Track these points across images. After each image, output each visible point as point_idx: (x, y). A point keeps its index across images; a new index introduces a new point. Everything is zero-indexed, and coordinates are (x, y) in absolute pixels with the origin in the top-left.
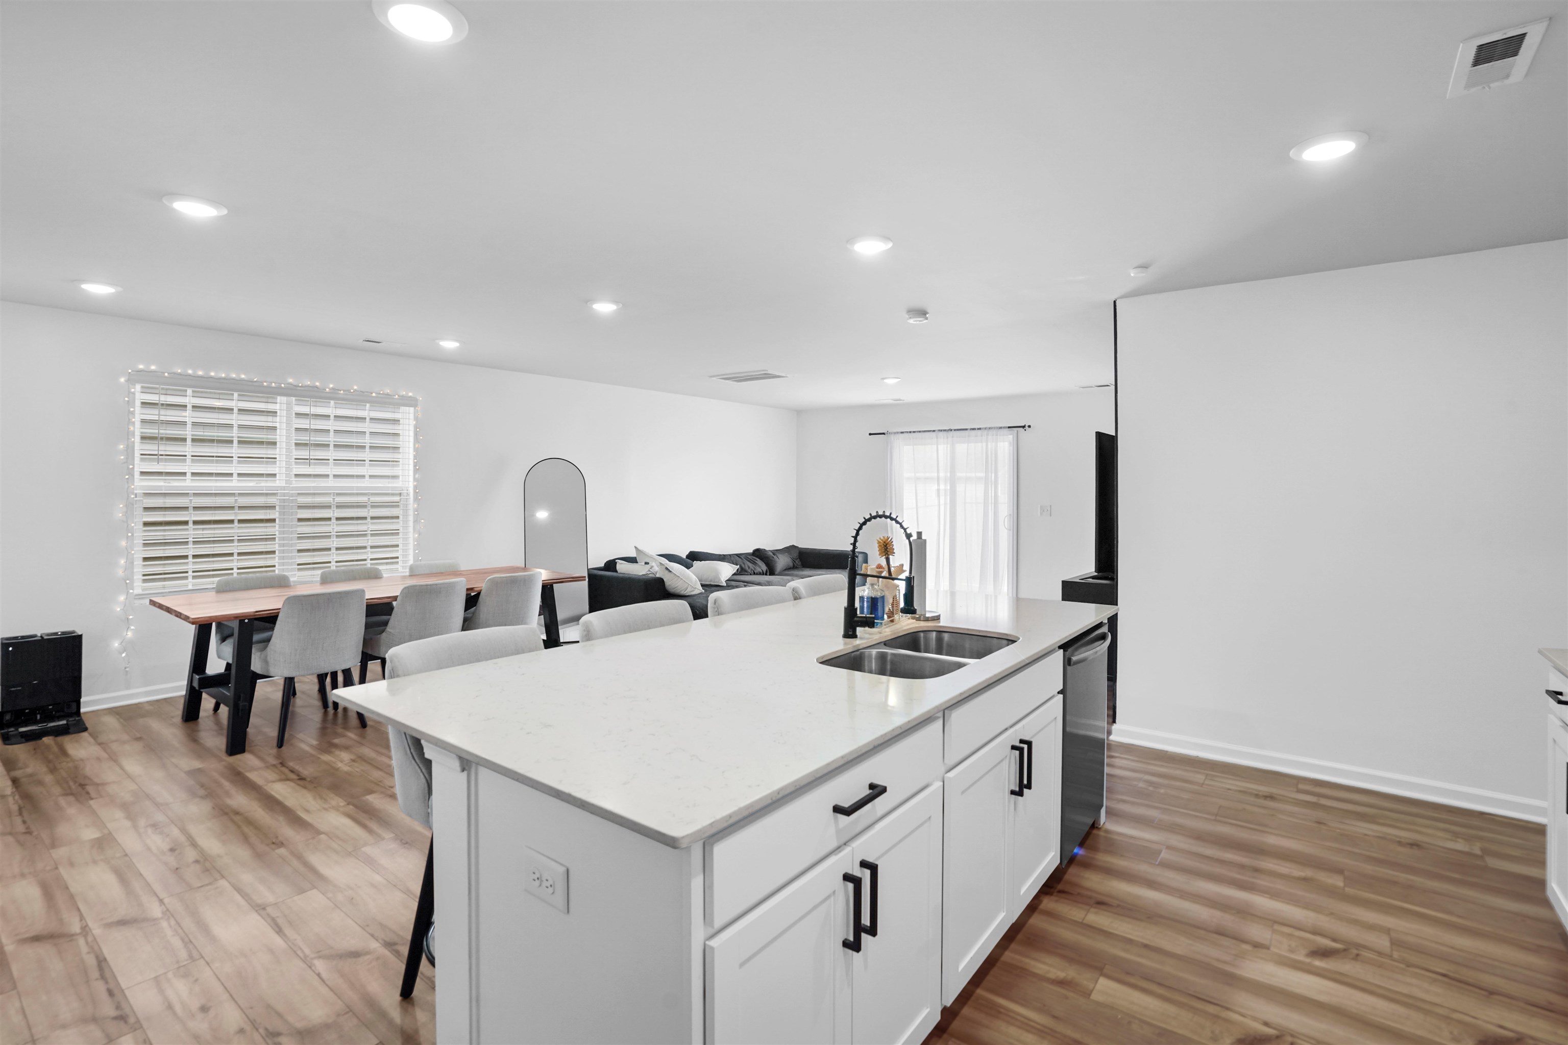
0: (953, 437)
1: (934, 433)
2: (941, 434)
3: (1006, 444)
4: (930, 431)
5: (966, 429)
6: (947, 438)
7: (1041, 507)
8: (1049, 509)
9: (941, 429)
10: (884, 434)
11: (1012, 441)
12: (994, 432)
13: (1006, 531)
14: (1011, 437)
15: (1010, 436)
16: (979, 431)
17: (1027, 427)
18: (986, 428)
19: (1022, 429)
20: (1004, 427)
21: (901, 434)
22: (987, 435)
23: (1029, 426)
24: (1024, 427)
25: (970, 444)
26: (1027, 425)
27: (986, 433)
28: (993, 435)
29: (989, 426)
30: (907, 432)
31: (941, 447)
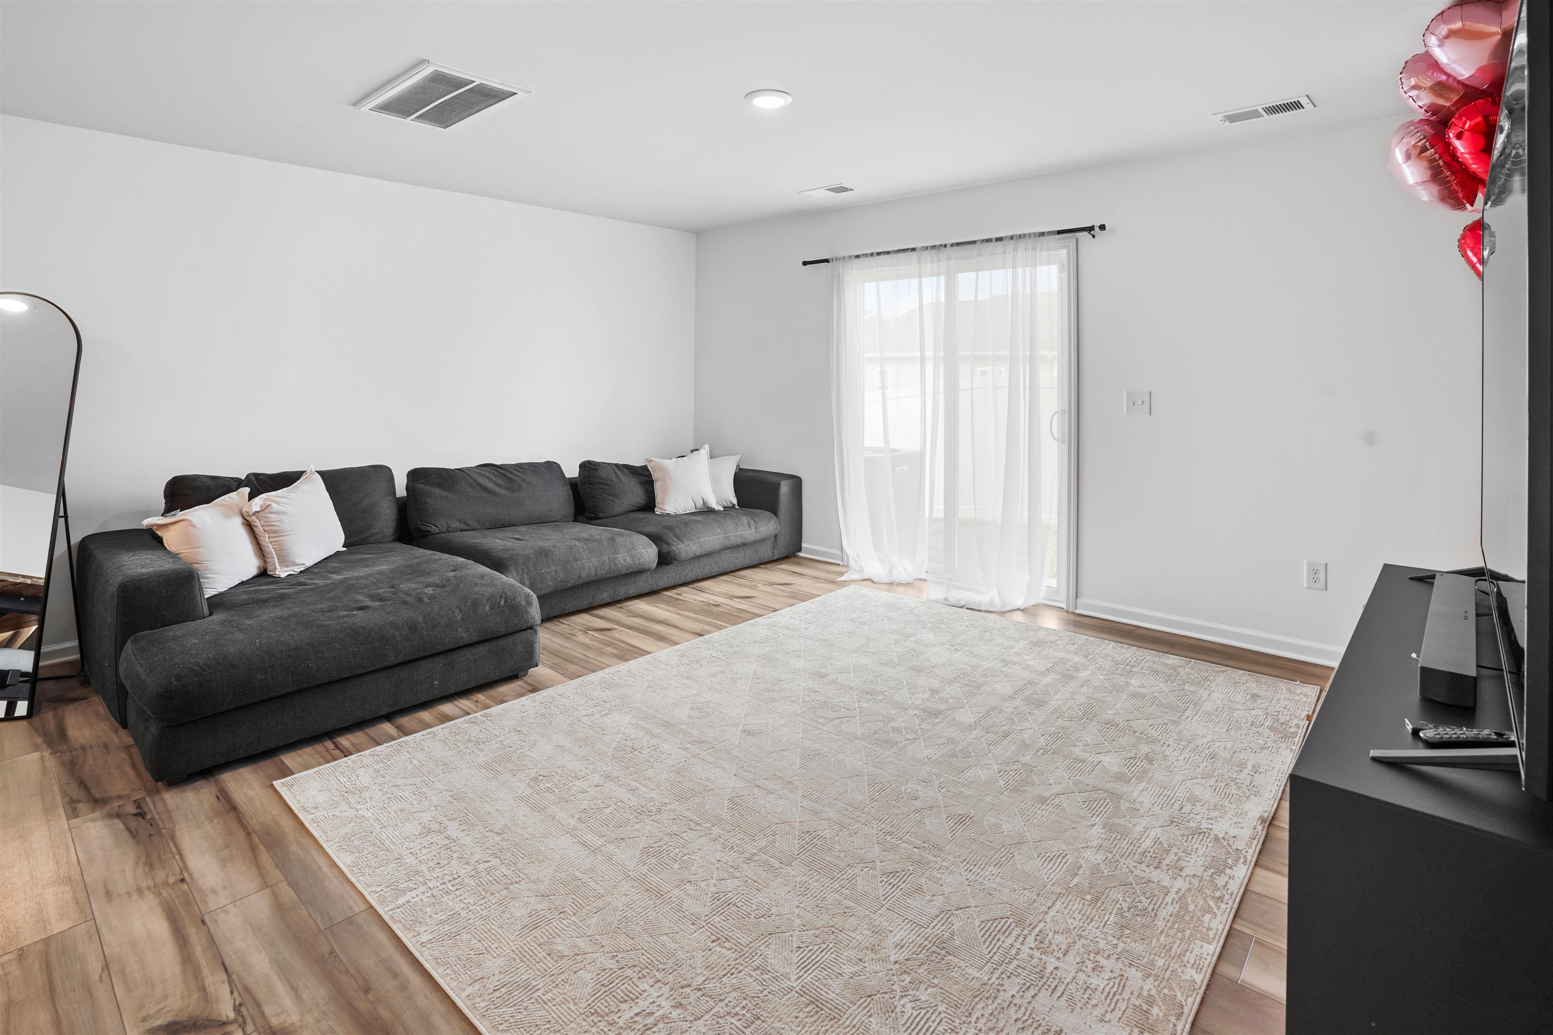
0: (948, 258)
1: (914, 253)
2: (927, 255)
3: (1054, 269)
4: (907, 250)
5: (974, 242)
6: (939, 261)
7: (1129, 395)
8: (1147, 400)
9: (926, 245)
10: (827, 261)
11: (1065, 262)
12: (1030, 243)
13: (1055, 444)
14: (1064, 252)
15: (1061, 252)
16: (999, 243)
17: (1097, 229)
18: (1012, 238)
19: (1086, 233)
20: (1050, 233)
21: (857, 260)
22: (1016, 249)
23: (1102, 227)
24: (1090, 229)
25: (980, 273)
26: (1097, 224)
27: (1012, 246)
28: (1027, 250)
29: (1018, 233)
30: (866, 255)
31: (929, 283)
